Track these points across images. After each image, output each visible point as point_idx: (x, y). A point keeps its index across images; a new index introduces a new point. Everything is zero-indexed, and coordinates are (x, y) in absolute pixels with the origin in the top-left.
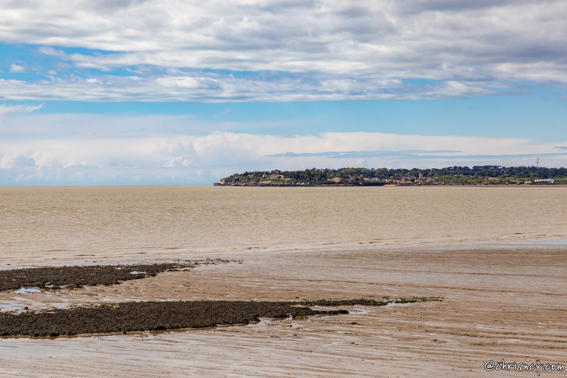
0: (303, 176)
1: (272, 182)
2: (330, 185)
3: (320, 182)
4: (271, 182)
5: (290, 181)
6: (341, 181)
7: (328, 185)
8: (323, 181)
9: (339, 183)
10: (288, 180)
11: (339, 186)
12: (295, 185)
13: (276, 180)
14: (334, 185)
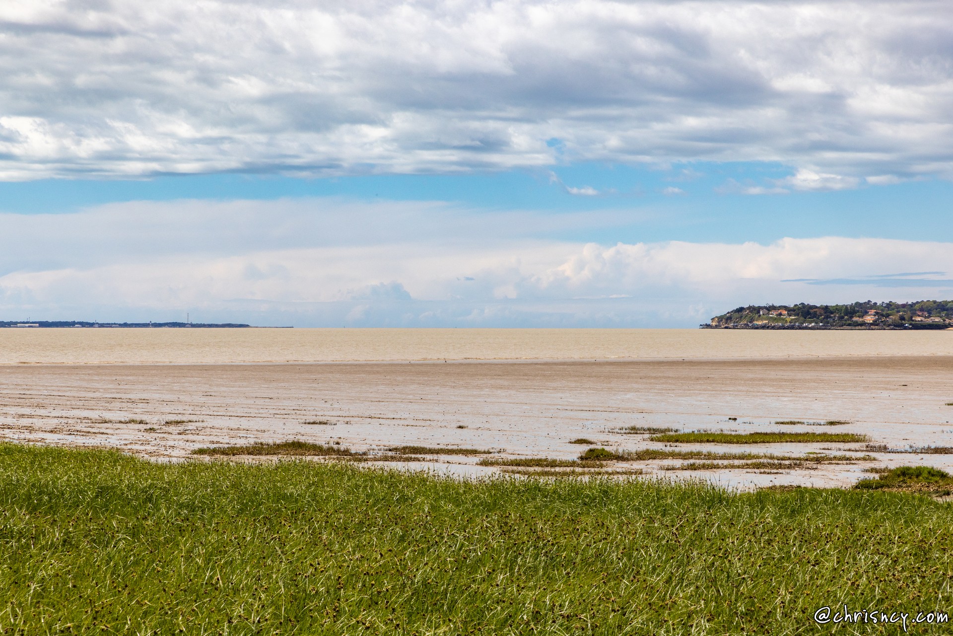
0: (815, 312)
1: (769, 322)
2: (857, 328)
3: (840, 324)
4: (767, 321)
5: (794, 321)
6: (876, 321)
7: (853, 328)
8: (846, 321)
9: (871, 324)
10: (792, 320)
11: (872, 329)
12: (800, 328)
13: (774, 319)
14: (863, 327)
